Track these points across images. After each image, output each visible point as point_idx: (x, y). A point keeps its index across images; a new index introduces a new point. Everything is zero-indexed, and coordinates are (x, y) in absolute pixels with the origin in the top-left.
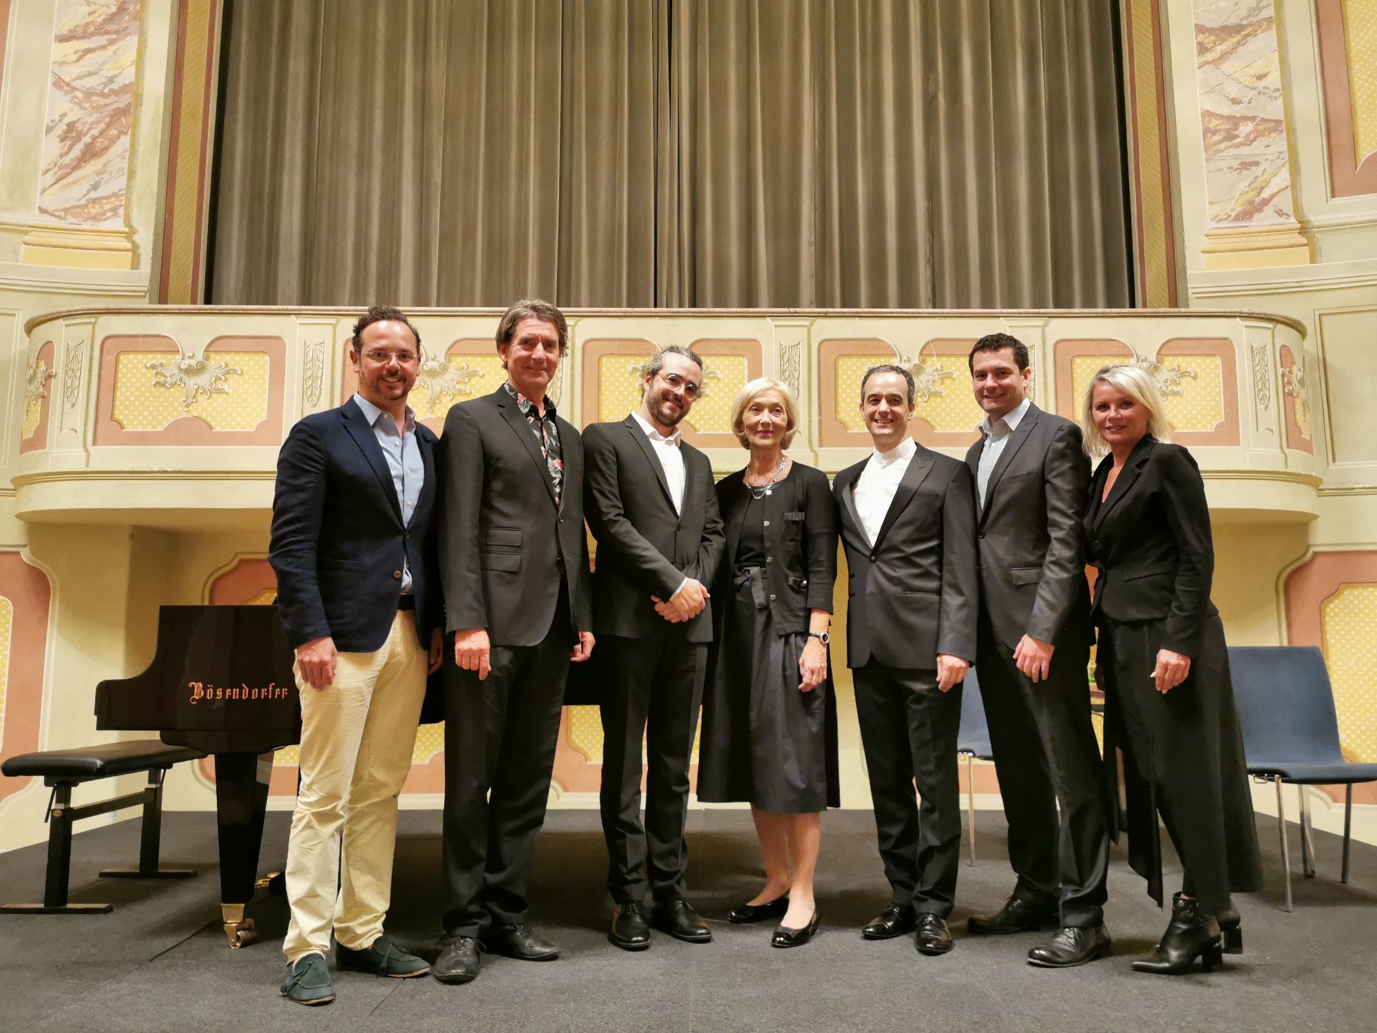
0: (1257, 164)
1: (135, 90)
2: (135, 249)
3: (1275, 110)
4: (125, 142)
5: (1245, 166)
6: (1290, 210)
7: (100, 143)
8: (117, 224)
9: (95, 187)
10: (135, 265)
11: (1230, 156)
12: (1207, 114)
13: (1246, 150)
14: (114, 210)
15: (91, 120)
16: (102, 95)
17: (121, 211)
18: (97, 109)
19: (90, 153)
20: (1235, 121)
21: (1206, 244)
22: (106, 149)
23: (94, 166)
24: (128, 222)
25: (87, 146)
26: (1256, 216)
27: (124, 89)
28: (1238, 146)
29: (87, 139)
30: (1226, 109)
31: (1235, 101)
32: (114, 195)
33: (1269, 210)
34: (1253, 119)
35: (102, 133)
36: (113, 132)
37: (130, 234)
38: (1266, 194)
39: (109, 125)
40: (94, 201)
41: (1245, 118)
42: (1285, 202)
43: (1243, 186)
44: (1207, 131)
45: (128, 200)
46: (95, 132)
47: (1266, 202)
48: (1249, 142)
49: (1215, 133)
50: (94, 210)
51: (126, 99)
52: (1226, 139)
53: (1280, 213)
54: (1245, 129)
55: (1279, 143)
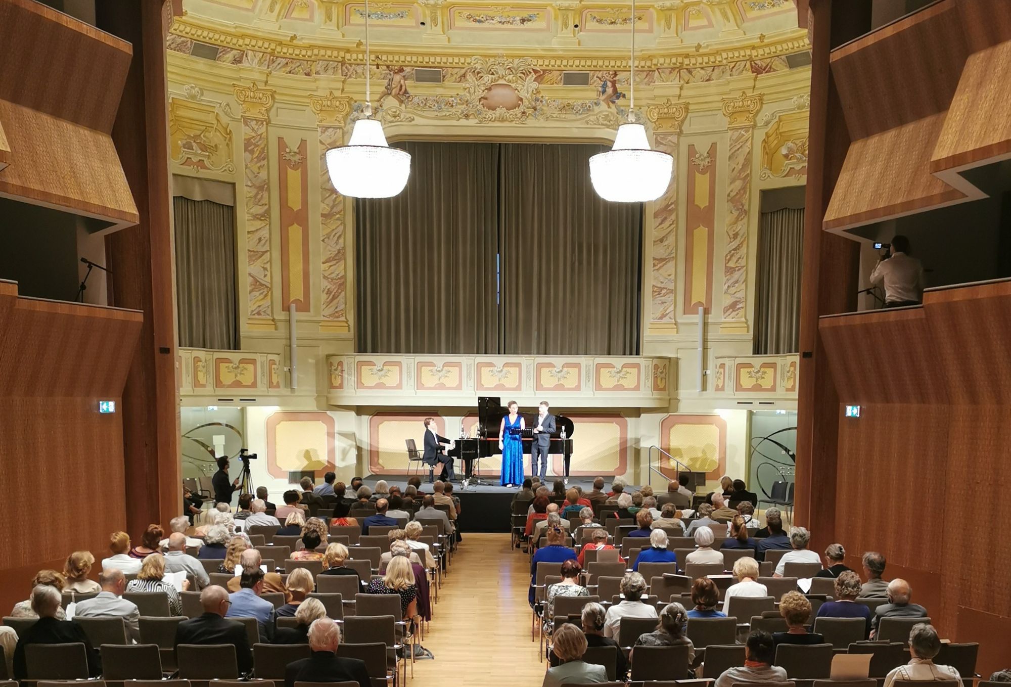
0: (666, 303)
1: (344, 277)
2: (349, 326)
3: (672, 286)
4: (343, 293)
5: (663, 303)
6: (673, 318)
7: (336, 296)
8: (343, 319)
9: (336, 308)
10: (349, 331)
11: (660, 299)
12: (654, 286)
13: (663, 298)
14: (342, 314)
15: (334, 287)
16: (336, 279)
17: (344, 315)
18: (335, 284)
19: (334, 298)
20: (662, 289)
21: (650, 326)
22: (338, 296)
23: (335, 301)
24: (346, 318)
25: (334, 295)
26: (664, 318)
27: (342, 277)
28: (662, 296)
29: (333, 293)
30: (659, 285)
31: (662, 283)
32: (342, 310)
33: (667, 317)
34: (666, 288)
35: (337, 291)
36: (340, 291)
37: (347, 322)
38: (667, 312)
39: (338, 289)
40: (337, 312)
41: (664, 288)
42: (672, 315)
43: (662, 309)
44: (653, 291)
45: (346, 311)
46: (335, 291)
47: (667, 314)
48: (664, 296)
49: (655, 292)
50: (337, 315)
51: (342, 280)
52: (659, 294)
53: (670, 318)
54: (664, 291)
55: (672, 297)
